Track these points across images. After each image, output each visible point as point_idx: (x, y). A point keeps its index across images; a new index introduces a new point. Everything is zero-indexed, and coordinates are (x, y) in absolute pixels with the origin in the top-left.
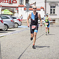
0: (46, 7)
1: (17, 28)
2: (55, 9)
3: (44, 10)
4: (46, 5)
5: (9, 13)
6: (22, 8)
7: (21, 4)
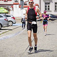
0: (41, 3)
1: (12, 26)
2: (49, 6)
3: (38, 7)
4: (41, 2)
5: (4, 11)
6: (17, 5)
7: (16, 1)
